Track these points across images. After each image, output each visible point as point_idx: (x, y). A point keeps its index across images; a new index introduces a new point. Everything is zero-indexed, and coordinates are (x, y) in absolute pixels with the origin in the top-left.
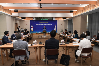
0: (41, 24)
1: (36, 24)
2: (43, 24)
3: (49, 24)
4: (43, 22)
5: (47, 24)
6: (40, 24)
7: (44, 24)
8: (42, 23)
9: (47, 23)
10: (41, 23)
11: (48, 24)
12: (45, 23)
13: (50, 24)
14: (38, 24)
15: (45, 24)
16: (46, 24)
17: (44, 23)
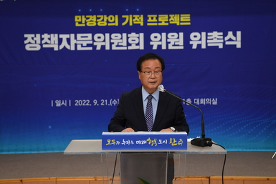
0: (94, 30)
1: (33, 43)
2: (121, 29)
3: (197, 40)
4: (120, 13)
5: (175, 41)
6: (81, 42)
7: (136, 41)
8: (114, 20)
9: (176, 19)
10: (92, 21)
11: (187, 31)
12: (152, 20)
13: (215, 39)
14: (52, 41)
15: (147, 31)
16: (157, 40)
17: (136, 29)
